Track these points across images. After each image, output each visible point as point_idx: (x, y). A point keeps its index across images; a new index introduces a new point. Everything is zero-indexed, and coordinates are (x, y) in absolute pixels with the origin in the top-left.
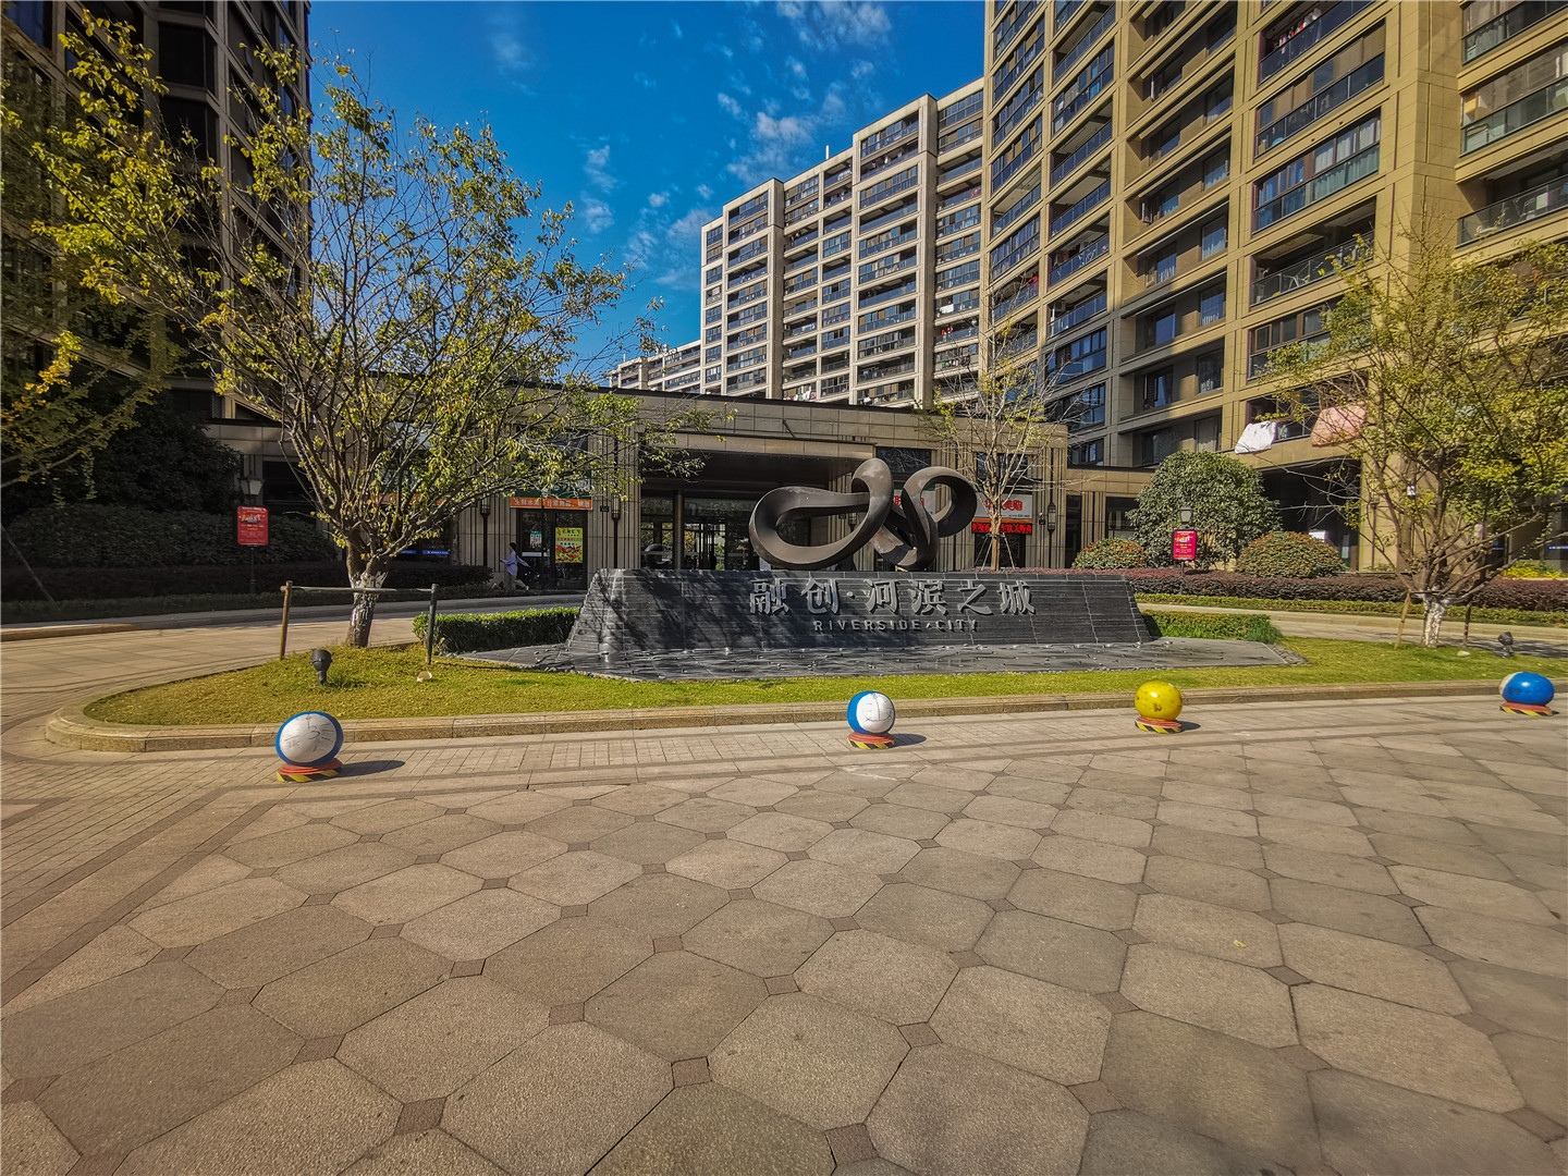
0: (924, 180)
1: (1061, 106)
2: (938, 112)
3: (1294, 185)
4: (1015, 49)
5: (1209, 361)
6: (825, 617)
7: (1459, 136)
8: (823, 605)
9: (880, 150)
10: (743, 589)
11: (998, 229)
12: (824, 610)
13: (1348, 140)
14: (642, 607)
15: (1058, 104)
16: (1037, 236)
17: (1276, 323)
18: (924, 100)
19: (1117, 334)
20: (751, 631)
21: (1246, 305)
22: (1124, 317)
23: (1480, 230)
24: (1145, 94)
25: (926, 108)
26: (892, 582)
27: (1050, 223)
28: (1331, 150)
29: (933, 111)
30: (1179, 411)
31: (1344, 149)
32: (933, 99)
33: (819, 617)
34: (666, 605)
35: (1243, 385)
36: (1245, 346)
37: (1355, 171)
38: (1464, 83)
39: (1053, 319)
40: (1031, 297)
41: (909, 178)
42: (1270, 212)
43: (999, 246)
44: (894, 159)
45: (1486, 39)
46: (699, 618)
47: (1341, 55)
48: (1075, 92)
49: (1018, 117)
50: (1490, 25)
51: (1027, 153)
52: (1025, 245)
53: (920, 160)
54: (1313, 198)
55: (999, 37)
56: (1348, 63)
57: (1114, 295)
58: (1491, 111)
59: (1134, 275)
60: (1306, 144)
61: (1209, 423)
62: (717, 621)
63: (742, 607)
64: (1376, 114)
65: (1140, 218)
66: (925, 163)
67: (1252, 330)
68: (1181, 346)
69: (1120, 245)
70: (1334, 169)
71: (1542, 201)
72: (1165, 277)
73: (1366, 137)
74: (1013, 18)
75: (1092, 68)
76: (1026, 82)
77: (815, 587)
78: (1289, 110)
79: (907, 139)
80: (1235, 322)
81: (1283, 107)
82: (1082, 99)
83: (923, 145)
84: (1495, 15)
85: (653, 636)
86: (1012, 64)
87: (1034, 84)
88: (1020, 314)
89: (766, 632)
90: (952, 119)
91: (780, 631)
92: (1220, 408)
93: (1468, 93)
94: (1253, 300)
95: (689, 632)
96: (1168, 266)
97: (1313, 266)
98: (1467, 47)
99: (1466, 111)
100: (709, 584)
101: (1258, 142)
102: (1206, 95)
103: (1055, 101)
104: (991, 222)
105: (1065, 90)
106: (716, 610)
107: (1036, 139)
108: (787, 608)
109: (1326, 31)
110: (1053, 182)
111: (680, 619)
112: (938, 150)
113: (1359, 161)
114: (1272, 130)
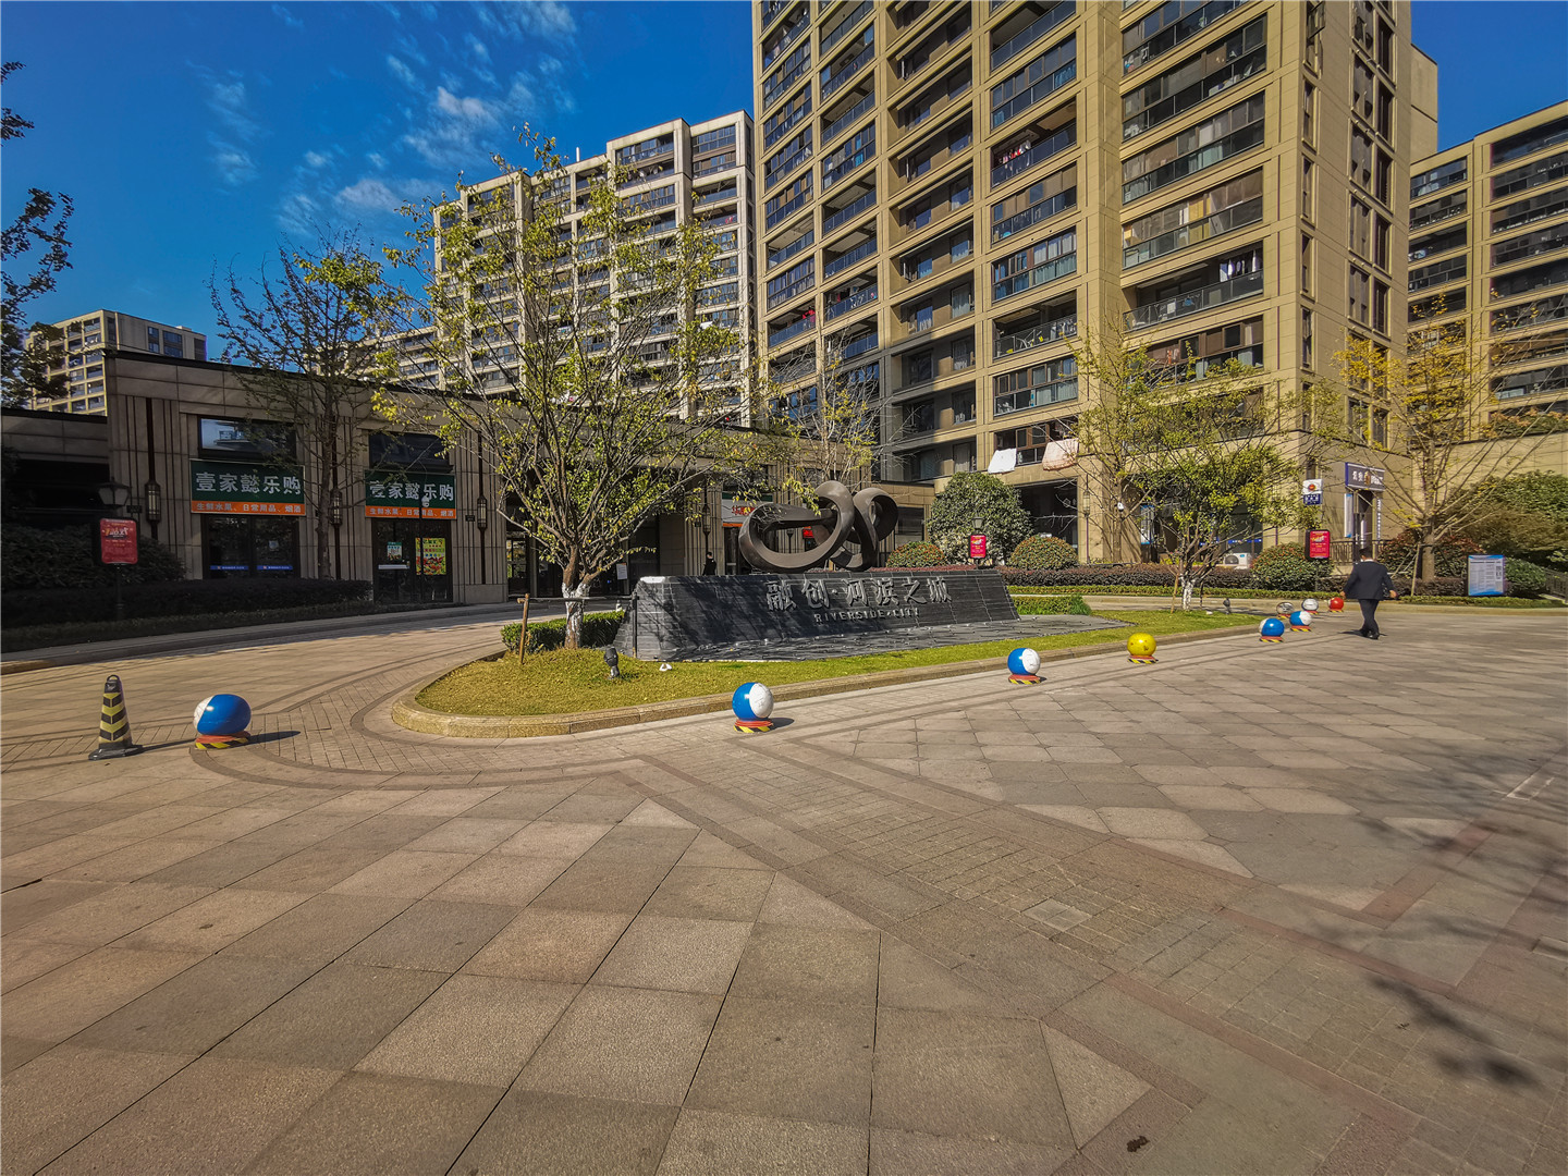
0: (682, 200)
1: (830, 167)
2: (692, 138)
3: (1021, 271)
4: (785, 105)
5: (963, 399)
6: (821, 611)
7: (1121, 254)
8: (819, 601)
9: (634, 164)
10: (760, 590)
11: (773, 263)
12: (820, 605)
13: (1055, 244)
14: (689, 609)
15: (828, 163)
16: (812, 275)
17: (1012, 373)
18: (678, 124)
19: (888, 369)
20: (772, 625)
21: (991, 358)
22: (892, 356)
23: (1134, 323)
24: (901, 173)
25: (680, 132)
26: (860, 580)
27: (824, 266)
28: (1044, 249)
29: (687, 136)
30: (942, 437)
31: (1053, 250)
32: (686, 125)
33: (817, 611)
34: (707, 606)
35: (991, 420)
36: (991, 390)
37: (1061, 268)
38: (1125, 217)
39: (829, 350)
40: (808, 329)
41: (666, 195)
42: (1004, 288)
43: (776, 278)
44: (650, 175)
45: (1135, 187)
46: (734, 616)
47: (1048, 181)
48: (841, 157)
49: (788, 168)
50: (1138, 180)
51: (799, 202)
52: (801, 281)
53: (676, 179)
54: (1034, 283)
55: (768, 90)
56: (1053, 188)
57: (884, 335)
58: (1140, 241)
59: (899, 321)
60: (1026, 242)
61: (967, 448)
62: (747, 618)
63: (763, 606)
64: (1072, 230)
65: (902, 274)
66: (681, 183)
67: (996, 378)
68: (942, 384)
69: (887, 295)
70: (1047, 264)
71: (1172, 307)
72: (925, 325)
73: (1066, 242)
74: (780, 77)
75: (856, 140)
76: (795, 138)
77: (810, 586)
78: (1014, 213)
79: (663, 158)
80: (984, 370)
81: (1010, 210)
82: (848, 166)
83: (679, 166)
84: (1143, 173)
85: (702, 633)
86: (781, 118)
87: (803, 140)
88: (799, 342)
89: (783, 625)
90: (705, 147)
91: (792, 623)
92: (975, 437)
93: (1127, 226)
94: (995, 354)
95: (728, 628)
96: (926, 317)
97: (1036, 332)
98: (1125, 192)
99: (1125, 237)
100: (736, 587)
101: (992, 233)
102: (950, 185)
103: (825, 161)
104: (767, 256)
105: (833, 153)
106: (744, 608)
107: (807, 191)
108: (795, 605)
109: (1036, 160)
110: (825, 231)
111: (720, 617)
112: (693, 174)
113: (1063, 262)
114: (1004, 226)
